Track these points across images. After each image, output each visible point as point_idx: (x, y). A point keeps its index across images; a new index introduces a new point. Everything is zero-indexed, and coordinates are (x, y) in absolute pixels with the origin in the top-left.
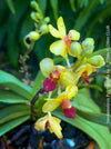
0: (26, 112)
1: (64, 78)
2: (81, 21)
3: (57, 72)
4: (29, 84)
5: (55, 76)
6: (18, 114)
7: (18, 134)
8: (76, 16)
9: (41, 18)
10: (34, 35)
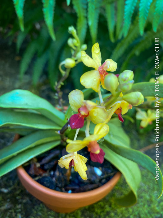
0: (56, 138)
1: (95, 115)
2: (119, 51)
3: (85, 107)
4: (61, 110)
5: (83, 113)
6: (48, 139)
7: (48, 159)
8: (114, 46)
9: (78, 45)
10: (69, 62)
